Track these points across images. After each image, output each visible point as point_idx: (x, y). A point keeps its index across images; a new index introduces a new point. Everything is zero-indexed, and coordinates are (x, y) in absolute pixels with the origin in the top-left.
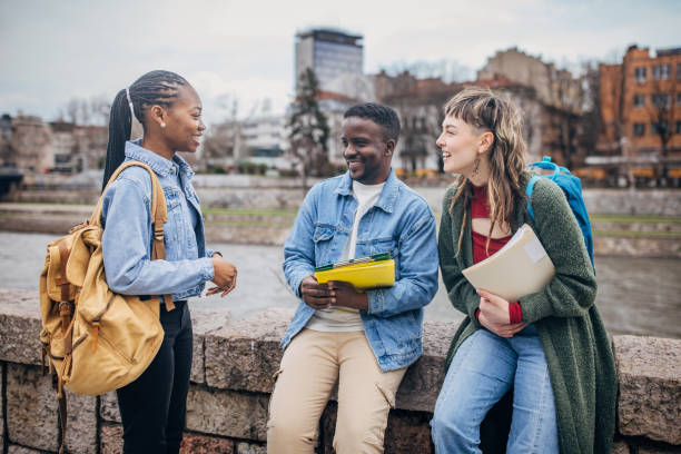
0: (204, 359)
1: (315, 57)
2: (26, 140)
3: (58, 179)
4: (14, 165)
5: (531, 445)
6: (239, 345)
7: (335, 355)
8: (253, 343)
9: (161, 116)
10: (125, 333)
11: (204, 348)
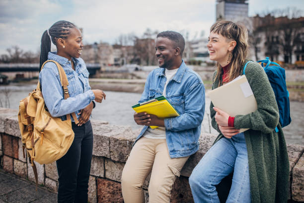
0: (110, 147)
1: (225, 10)
2: (103, 53)
3: (114, 68)
4: (98, 63)
5: (236, 200)
6: (122, 142)
7: (153, 149)
8: (128, 142)
9: (63, 43)
10: (56, 135)
11: (110, 143)
